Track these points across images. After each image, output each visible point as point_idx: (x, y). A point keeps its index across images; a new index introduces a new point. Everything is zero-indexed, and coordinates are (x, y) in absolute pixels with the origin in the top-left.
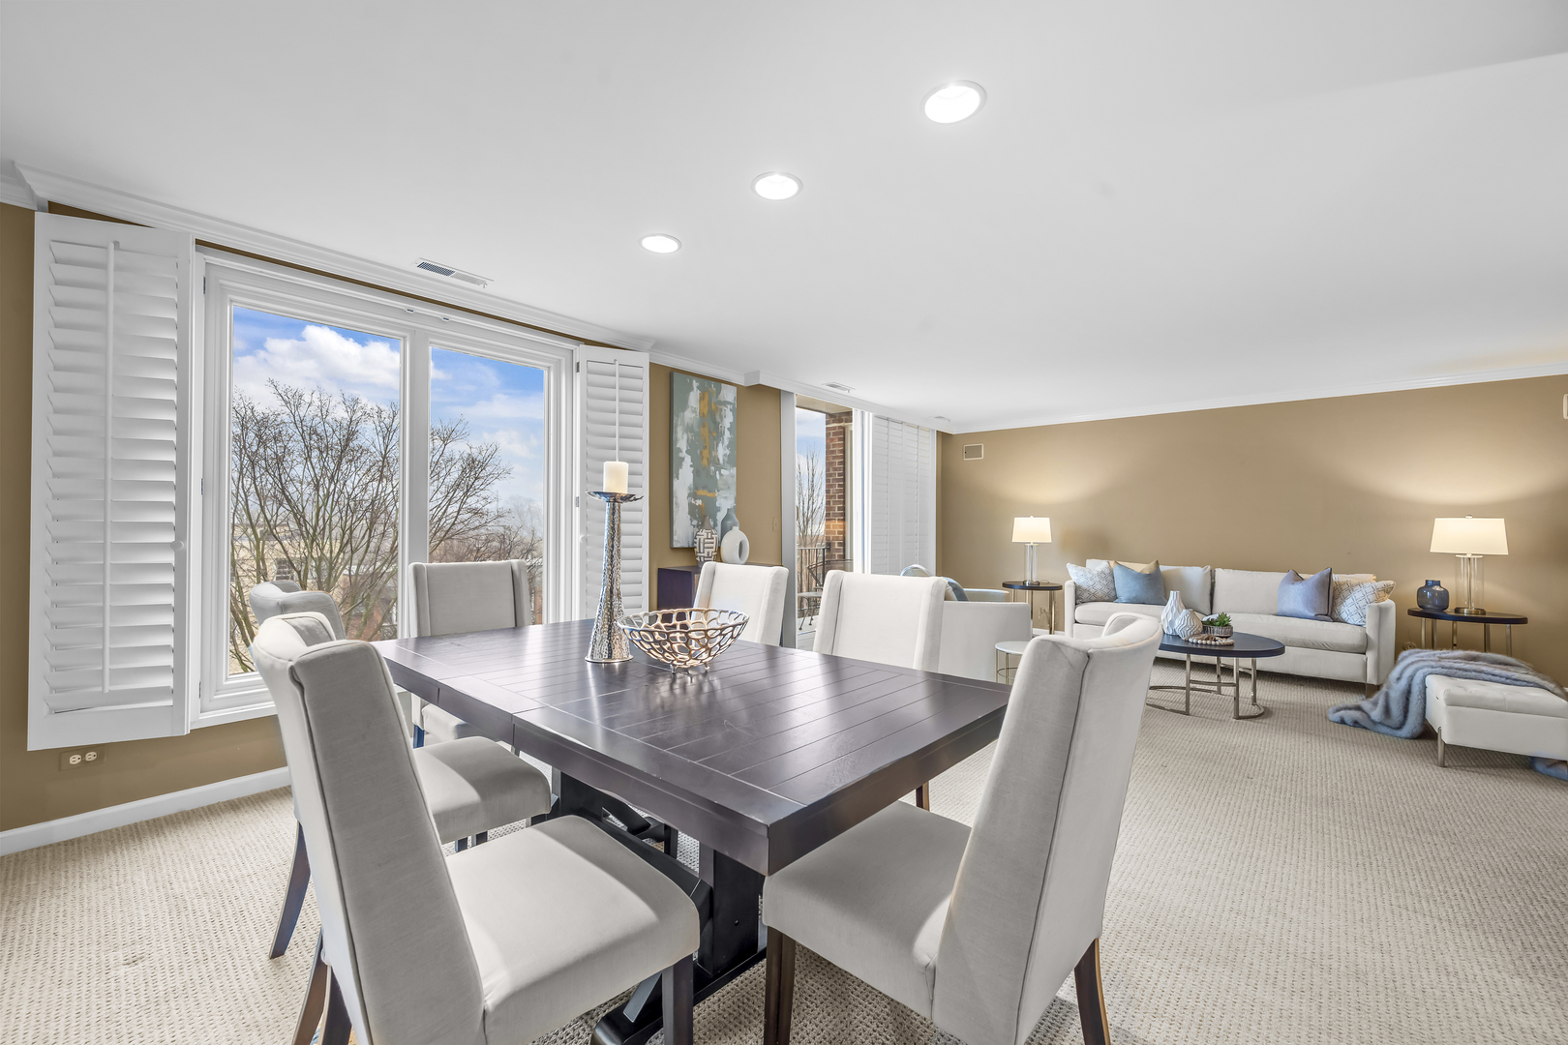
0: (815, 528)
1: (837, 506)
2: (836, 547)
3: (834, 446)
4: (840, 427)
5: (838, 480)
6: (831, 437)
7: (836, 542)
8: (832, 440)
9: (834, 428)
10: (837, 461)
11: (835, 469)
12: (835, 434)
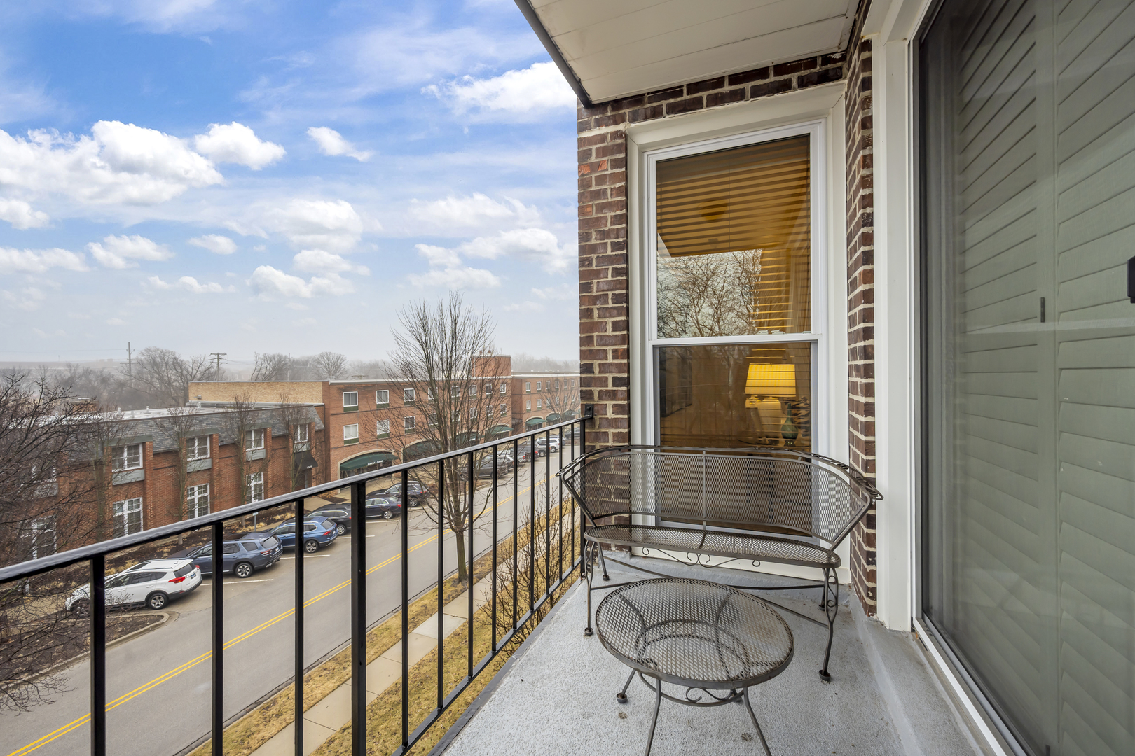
0: (459, 374)
1: (609, 321)
2: (610, 414)
3: (601, 180)
4: (616, 135)
5: (612, 260)
6: (593, 159)
7: (610, 404)
8: (595, 167)
9: (603, 138)
10: (609, 214)
11: (604, 234)
12: (603, 152)
